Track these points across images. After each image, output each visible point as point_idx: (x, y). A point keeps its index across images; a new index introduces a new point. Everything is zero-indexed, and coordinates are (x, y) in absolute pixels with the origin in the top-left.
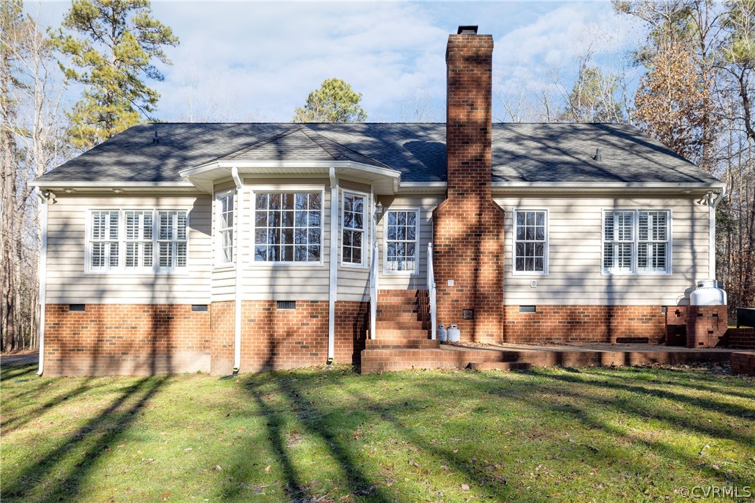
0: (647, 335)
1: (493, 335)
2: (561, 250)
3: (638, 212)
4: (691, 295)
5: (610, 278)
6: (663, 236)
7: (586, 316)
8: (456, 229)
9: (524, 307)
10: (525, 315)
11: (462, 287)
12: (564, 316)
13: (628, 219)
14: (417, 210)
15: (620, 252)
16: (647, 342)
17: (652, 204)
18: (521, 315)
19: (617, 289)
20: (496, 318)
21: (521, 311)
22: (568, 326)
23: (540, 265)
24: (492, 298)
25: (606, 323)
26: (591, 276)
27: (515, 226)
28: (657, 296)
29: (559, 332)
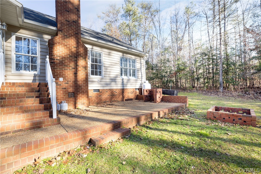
0: (132, 98)
1: (84, 104)
2: (108, 69)
3: (129, 59)
4: (142, 85)
5: (123, 80)
6: (134, 67)
7: (116, 93)
8: (63, 52)
9: (95, 90)
10: (96, 94)
11: (68, 81)
12: (109, 93)
13: (126, 60)
14: (38, 39)
15: (124, 71)
16: (132, 100)
17: (132, 57)
18: (94, 94)
19: (125, 83)
20: (86, 96)
21: (94, 92)
22: (111, 97)
23: (100, 74)
24: (83, 87)
25: (122, 94)
26: (118, 78)
27: (90, 57)
28: (134, 85)
29: (108, 99)
